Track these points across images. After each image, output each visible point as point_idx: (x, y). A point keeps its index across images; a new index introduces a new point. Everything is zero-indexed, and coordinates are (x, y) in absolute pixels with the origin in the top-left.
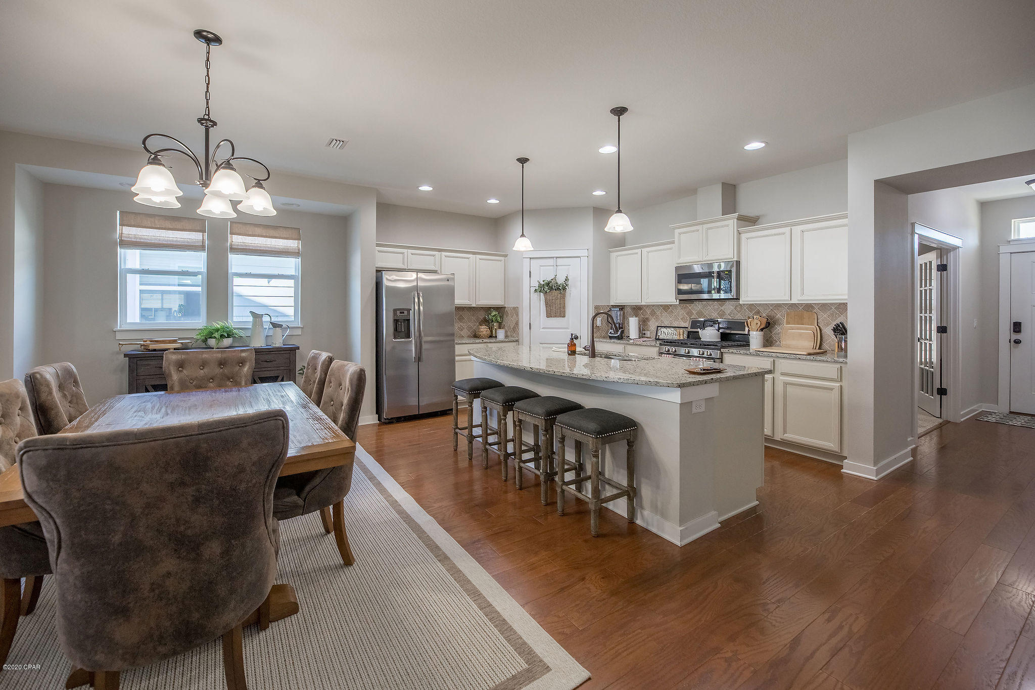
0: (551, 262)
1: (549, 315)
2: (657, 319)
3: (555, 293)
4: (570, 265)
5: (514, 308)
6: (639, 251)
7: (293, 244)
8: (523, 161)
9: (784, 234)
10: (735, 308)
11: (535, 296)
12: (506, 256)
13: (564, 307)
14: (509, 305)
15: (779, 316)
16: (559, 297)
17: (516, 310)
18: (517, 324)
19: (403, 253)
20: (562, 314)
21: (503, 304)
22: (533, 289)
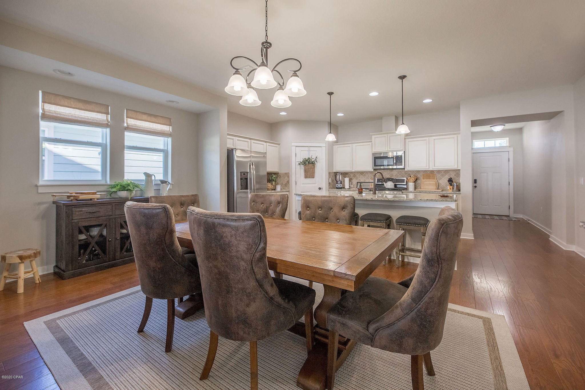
0: (306, 149)
1: (306, 177)
2: (357, 178)
3: (311, 165)
4: (316, 151)
5: (286, 174)
6: (351, 145)
7: (167, 128)
8: (330, 94)
9: (426, 140)
10: (398, 173)
11: (298, 167)
12: (279, 144)
13: (314, 173)
14: (282, 171)
15: (419, 176)
16: (312, 167)
17: (287, 175)
18: (288, 182)
19: (233, 139)
20: (313, 176)
21: (278, 171)
22: (297, 163)
